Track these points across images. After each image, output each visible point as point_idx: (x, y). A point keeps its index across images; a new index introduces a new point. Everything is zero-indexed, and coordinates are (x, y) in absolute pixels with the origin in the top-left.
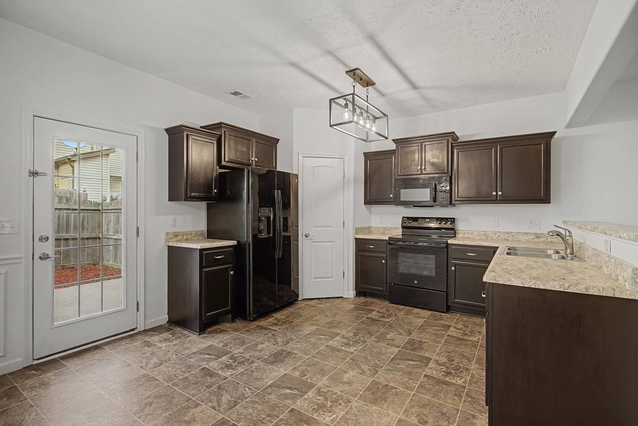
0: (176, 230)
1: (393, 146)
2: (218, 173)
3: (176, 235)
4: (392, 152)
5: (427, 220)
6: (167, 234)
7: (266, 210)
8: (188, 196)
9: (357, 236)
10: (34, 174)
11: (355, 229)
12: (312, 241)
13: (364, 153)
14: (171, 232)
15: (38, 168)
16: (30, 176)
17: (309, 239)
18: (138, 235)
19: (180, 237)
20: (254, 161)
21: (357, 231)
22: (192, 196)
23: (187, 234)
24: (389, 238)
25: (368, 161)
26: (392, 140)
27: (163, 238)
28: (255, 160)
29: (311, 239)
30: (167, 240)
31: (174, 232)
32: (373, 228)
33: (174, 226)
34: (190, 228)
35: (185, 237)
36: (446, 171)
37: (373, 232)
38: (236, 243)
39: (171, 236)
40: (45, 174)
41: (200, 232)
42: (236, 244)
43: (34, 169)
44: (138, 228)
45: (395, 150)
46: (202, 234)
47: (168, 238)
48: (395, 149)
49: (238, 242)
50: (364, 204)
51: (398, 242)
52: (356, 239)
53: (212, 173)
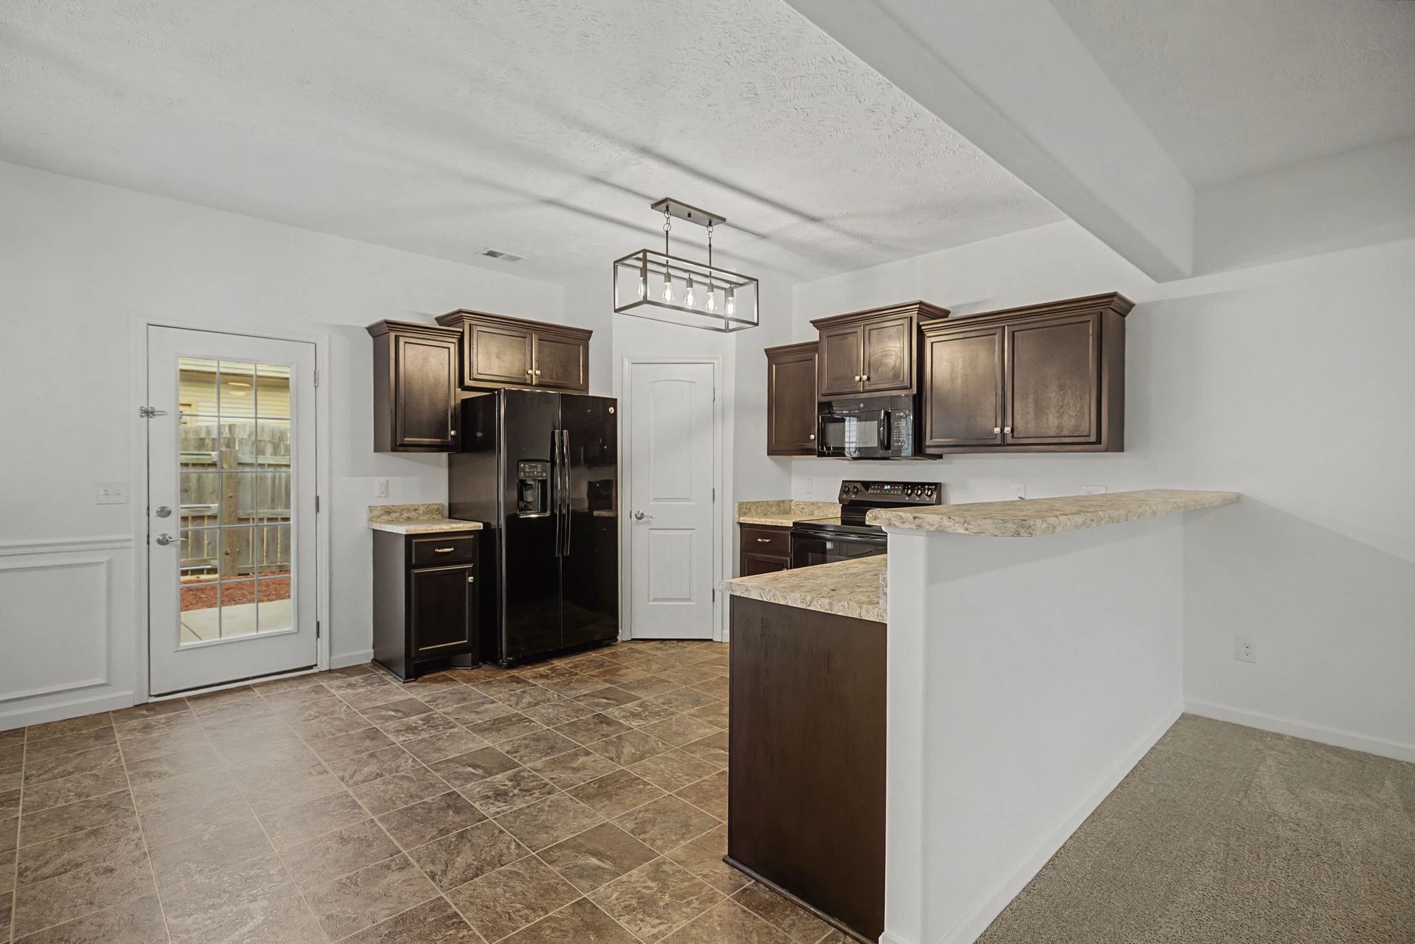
0: (388, 502)
1: (813, 335)
2: (459, 401)
3: (388, 511)
4: (812, 347)
5: (886, 487)
6: (371, 508)
7: (536, 467)
8: (398, 444)
9: (741, 518)
10: (148, 413)
11: (737, 505)
12: (651, 527)
13: (767, 351)
14: (378, 505)
15: (155, 404)
16: (142, 417)
17: (644, 523)
18: (317, 510)
19: (394, 515)
20: (534, 376)
21: (743, 508)
22: (405, 443)
23: (408, 510)
24: (794, 523)
25: (774, 366)
26: (811, 322)
27: (364, 515)
28: (535, 374)
29: (648, 523)
30: (371, 520)
31: (383, 506)
32: (793, 502)
33: (383, 495)
34: (416, 499)
35: (405, 515)
36: (907, 384)
37: (792, 512)
38: (480, 527)
39: (378, 513)
40: (163, 413)
41: (436, 507)
42: (482, 528)
43: (149, 406)
44: (317, 498)
45: (816, 343)
46: (439, 511)
47: (372, 515)
48: (818, 339)
49: (486, 525)
50: (768, 455)
51: (818, 533)
52: (742, 525)
53: (448, 402)
